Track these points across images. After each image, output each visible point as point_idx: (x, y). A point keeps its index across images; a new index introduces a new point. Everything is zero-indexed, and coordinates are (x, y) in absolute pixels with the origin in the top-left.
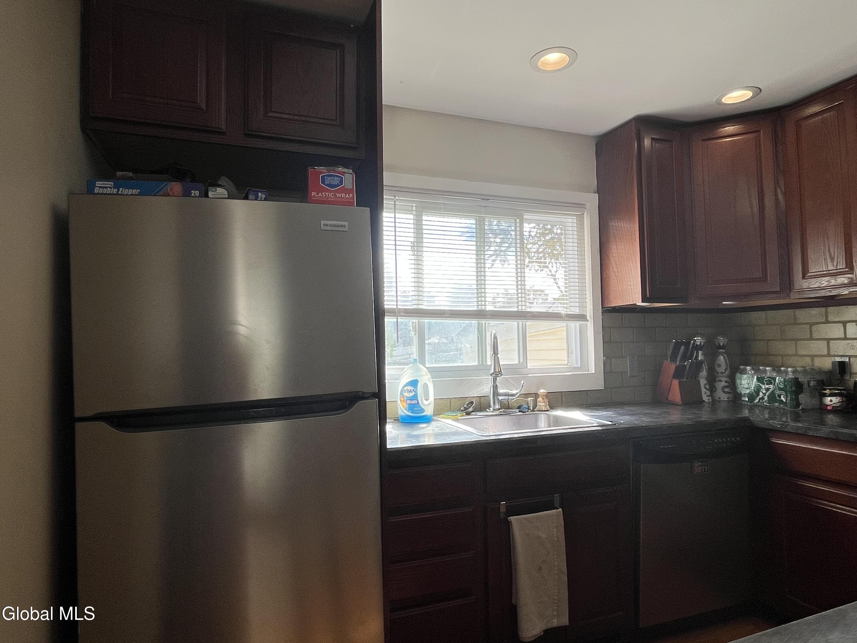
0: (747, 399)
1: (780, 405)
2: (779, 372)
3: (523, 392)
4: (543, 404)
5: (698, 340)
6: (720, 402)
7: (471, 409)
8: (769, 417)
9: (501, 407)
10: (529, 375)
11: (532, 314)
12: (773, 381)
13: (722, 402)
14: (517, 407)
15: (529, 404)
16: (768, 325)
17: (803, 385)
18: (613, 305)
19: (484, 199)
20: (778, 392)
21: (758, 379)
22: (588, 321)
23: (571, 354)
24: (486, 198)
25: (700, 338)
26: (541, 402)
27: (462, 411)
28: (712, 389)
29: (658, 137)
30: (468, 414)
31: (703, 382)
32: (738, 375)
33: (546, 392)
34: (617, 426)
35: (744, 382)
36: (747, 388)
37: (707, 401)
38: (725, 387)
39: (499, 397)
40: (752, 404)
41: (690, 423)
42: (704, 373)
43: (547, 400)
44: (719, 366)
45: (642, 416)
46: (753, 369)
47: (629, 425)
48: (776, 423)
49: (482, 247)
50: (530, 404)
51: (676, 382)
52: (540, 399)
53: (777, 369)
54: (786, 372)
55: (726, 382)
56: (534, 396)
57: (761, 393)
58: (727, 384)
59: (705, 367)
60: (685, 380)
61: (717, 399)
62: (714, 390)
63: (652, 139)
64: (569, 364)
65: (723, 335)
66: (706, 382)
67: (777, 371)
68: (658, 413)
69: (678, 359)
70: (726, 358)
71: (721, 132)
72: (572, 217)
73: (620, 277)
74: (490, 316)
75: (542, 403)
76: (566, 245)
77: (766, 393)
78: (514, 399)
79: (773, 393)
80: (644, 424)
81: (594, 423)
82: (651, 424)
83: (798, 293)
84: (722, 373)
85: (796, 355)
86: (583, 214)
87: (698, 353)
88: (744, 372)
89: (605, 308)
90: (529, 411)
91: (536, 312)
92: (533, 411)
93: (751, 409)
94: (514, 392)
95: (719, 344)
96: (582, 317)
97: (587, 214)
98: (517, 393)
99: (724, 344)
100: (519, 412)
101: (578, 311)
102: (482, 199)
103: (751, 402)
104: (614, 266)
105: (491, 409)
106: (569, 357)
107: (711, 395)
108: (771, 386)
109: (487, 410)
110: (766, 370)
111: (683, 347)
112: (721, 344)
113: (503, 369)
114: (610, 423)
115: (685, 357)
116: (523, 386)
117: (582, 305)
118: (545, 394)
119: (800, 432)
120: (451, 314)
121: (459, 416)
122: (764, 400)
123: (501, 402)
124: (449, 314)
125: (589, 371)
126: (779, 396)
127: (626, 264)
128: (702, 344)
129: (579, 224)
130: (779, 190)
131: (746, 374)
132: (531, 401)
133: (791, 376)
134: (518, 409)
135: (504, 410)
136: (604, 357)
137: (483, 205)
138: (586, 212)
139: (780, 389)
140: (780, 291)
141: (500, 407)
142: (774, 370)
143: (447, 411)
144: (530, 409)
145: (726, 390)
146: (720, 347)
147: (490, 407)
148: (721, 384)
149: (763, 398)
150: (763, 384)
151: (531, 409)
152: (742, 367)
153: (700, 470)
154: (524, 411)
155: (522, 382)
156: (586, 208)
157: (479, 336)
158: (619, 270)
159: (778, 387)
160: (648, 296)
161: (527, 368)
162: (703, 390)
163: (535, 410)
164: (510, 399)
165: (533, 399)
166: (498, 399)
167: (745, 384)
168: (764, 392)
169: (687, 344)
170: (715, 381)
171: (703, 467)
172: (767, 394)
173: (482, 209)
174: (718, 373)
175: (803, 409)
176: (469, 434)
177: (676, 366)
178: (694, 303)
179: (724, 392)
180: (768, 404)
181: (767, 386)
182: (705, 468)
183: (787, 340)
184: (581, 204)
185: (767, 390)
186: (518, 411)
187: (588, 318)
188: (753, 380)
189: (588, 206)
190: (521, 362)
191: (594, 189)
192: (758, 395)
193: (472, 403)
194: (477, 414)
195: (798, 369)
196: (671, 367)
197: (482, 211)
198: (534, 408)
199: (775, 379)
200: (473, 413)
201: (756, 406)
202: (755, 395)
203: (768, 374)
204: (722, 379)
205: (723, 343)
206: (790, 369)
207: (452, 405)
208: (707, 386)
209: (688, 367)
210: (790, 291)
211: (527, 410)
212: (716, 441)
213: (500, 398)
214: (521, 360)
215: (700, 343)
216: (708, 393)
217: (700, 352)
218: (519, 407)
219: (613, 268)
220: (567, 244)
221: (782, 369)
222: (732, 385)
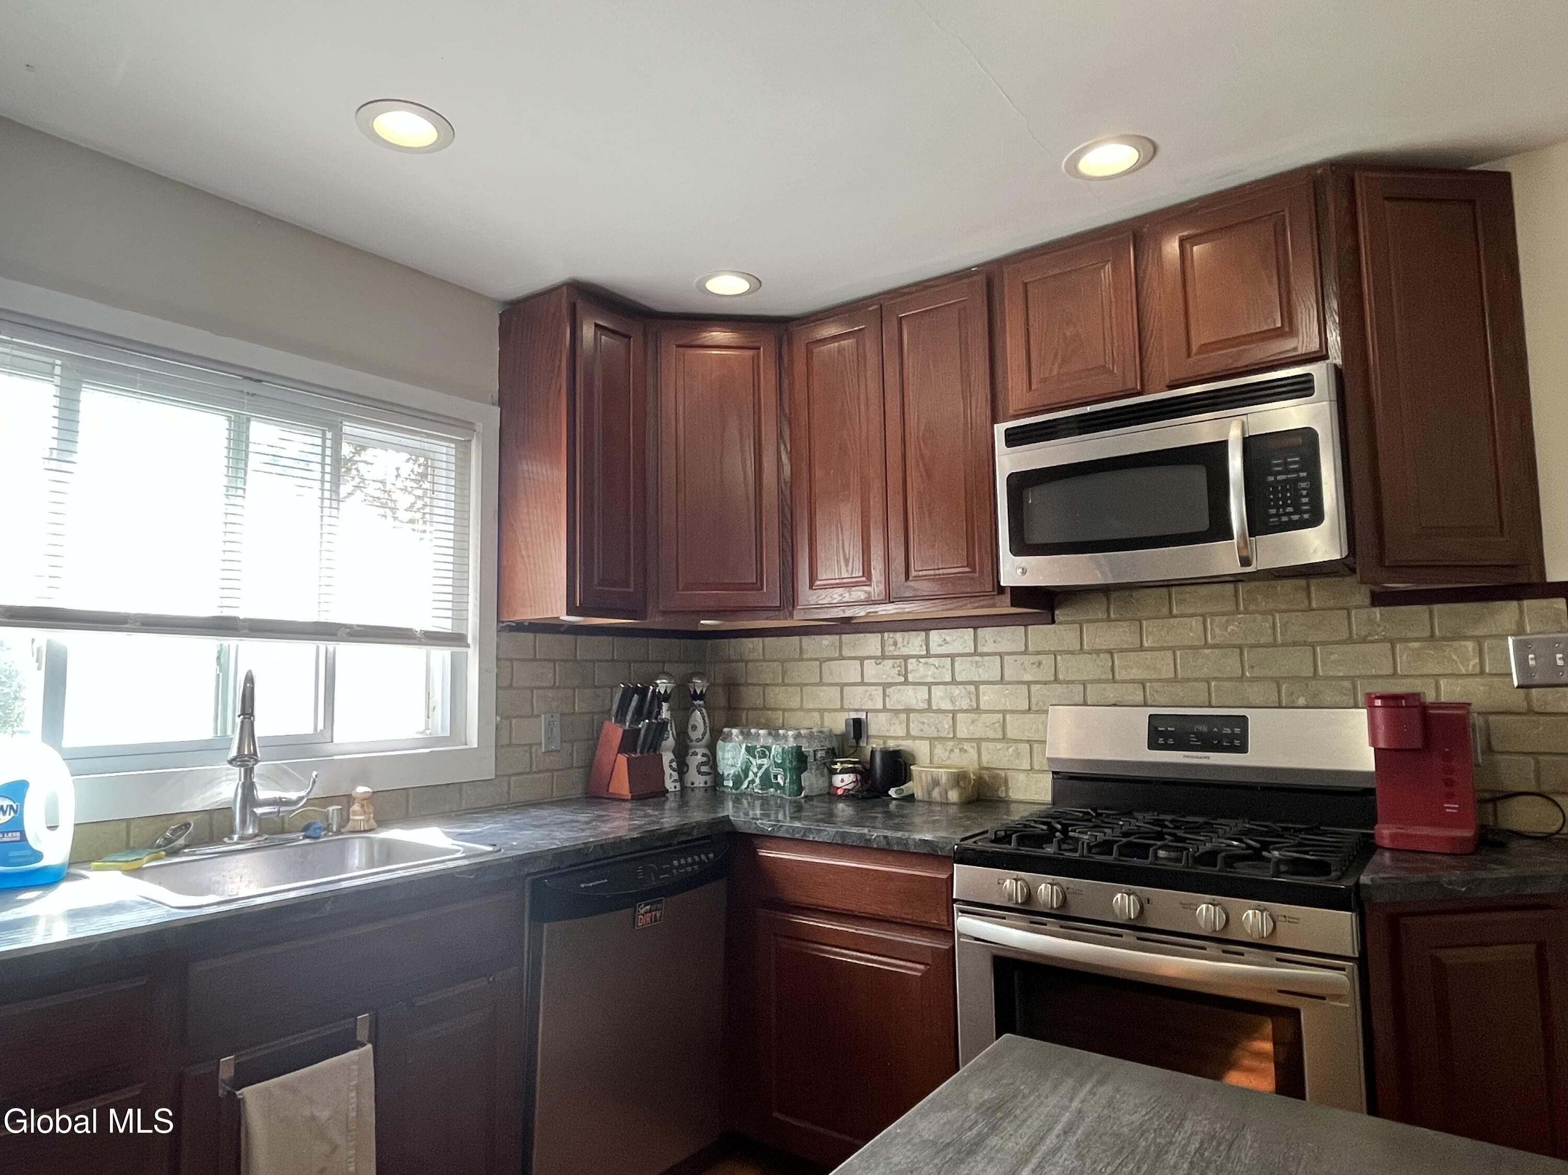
0: (731, 784)
1: (776, 791)
2: (777, 737)
3: (317, 793)
4: (362, 817)
5: (663, 685)
6: (693, 790)
7: (181, 842)
8: (761, 814)
9: (259, 831)
10: (336, 757)
11: (348, 630)
12: (767, 753)
13: (697, 791)
14: (301, 829)
15: (330, 820)
16: (765, 661)
17: (807, 757)
18: (518, 618)
19: (251, 379)
20: (774, 771)
21: (748, 749)
22: (468, 646)
23: (434, 710)
24: (254, 377)
25: (664, 681)
26: (358, 813)
27: (159, 846)
28: (682, 768)
29: (605, 325)
30: (174, 853)
31: (668, 757)
32: (720, 743)
33: (370, 790)
34: (504, 854)
35: (728, 755)
36: (733, 766)
37: (673, 789)
38: (703, 764)
39: (255, 810)
40: (738, 791)
41: (635, 835)
42: (670, 742)
43: (371, 809)
44: (694, 728)
45: (555, 828)
46: (742, 733)
47: (528, 849)
48: (766, 825)
49: (239, 479)
50: (332, 818)
51: (622, 759)
52: (356, 807)
53: (773, 731)
54: (785, 737)
55: (703, 755)
56: (345, 800)
57: (751, 773)
58: (704, 759)
59: (671, 732)
60: (639, 755)
61: (689, 785)
62: (685, 769)
63: (597, 325)
64: (428, 732)
65: (701, 675)
66: (673, 757)
67: (774, 737)
68: (587, 819)
69: (629, 718)
70: (705, 714)
71: (705, 337)
72: (447, 444)
73: (532, 566)
74: (247, 631)
75: (361, 815)
76: (434, 496)
77: (757, 773)
78: (294, 811)
79: (767, 772)
80: (556, 844)
81: (458, 851)
82: (567, 844)
83: (803, 611)
84: (698, 740)
85: (801, 709)
86: (470, 441)
87: (660, 707)
88: (728, 738)
89: (503, 622)
90: (330, 834)
91: (358, 626)
92: (339, 832)
93: (737, 800)
94: (293, 795)
95: (695, 691)
96: (455, 639)
97: (478, 440)
98: (301, 798)
99: (702, 691)
100: (303, 839)
101: (450, 628)
102: (246, 378)
103: (737, 789)
104: (522, 546)
105: (236, 837)
106: (428, 717)
107: (681, 779)
108: (765, 761)
109: (226, 839)
110: (759, 734)
111: (636, 697)
112: (699, 693)
113: (259, 747)
114: (490, 849)
115: (639, 715)
116: (314, 782)
117: (459, 615)
118: (367, 796)
119: (797, 836)
120: (143, 624)
121: (145, 859)
122: (755, 785)
123: (260, 821)
124: (139, 624)
125: (466, 744)
126: (776, 777)
127: (543, 542)
128: (669, 692)
129: (461, 459)
130: (782, 447)
131: (731, 741)
132: (335, 812)
133: (792, 743)
134: (303, 831)
135: (267, 836)
136: (496, 715)
137: (245, 391)
138: (475, 437)
139: (778, 765)
140: (780, 606)
141: (257, 831)
142: (770, 734)
143: (118, 851)
144: (332, 831)
145: (704, 769)
146: (696, 696)
147: (232, 832)
148: (696, 759)
149: (753, 781)
150: (754, 757)
151: (335, 829)
152: (726, 730)
153: (648, 919)
154: (315, 835)
155: (315, 773)
156: (475, 431)
157: (219, 675)
158: (531, 553)
159: (775, 762)
160: (578, 605)
161: (332, 742)
162: (668, 771)
163: (342, 830)
164: (284, 812)
165: (340, 807)
166: (254, 813)
167: (728, 759)
168: (755, 770)
169: (643, 692)
170: (686, 754)
171: (654, 913)
172: (759, 774)
173: (244, 399)
174: (692, 741)
175: (806, 797)
176: (151, 907)
177: (625, 731)
178: (655, 621)
179: (699, 772)
180: (760, 791)
181: (759, 762)
182: (655, 915)
183: (789, 685)
184: (464, 421)
185: (760, 767)
186: (301, 838)
187: (470, 641)
188: (740, 751)
189: (479, 427)
190: (318, 731)
191: (492, 397)
192: (747, 776)
193: (187, 825)
194: (197, 853)
195: (803, 732)
196: (614, 732)
197: (244, 403)
198: (341, 826)
199: (769, 749)
200: (186, 851)
201: (744, 794)
202: (743, 776)
203: (762, 742)
204: (697, 750)
205: (701, 689)
206: (790, 733)
207: (132, 834)
208: (674, 765)
209: (643, 732)
210: (793, 607)
211: (323, 833)
212: (675, 863)
213: (259, 811)
214: (320, 726)
215: (666, 690)
216: (675, 775)
217: (665, 706)
218: (306, 829)
219: (520, 549)
220: (436, 495)
221: (781, 732)
222: (712, 760)
